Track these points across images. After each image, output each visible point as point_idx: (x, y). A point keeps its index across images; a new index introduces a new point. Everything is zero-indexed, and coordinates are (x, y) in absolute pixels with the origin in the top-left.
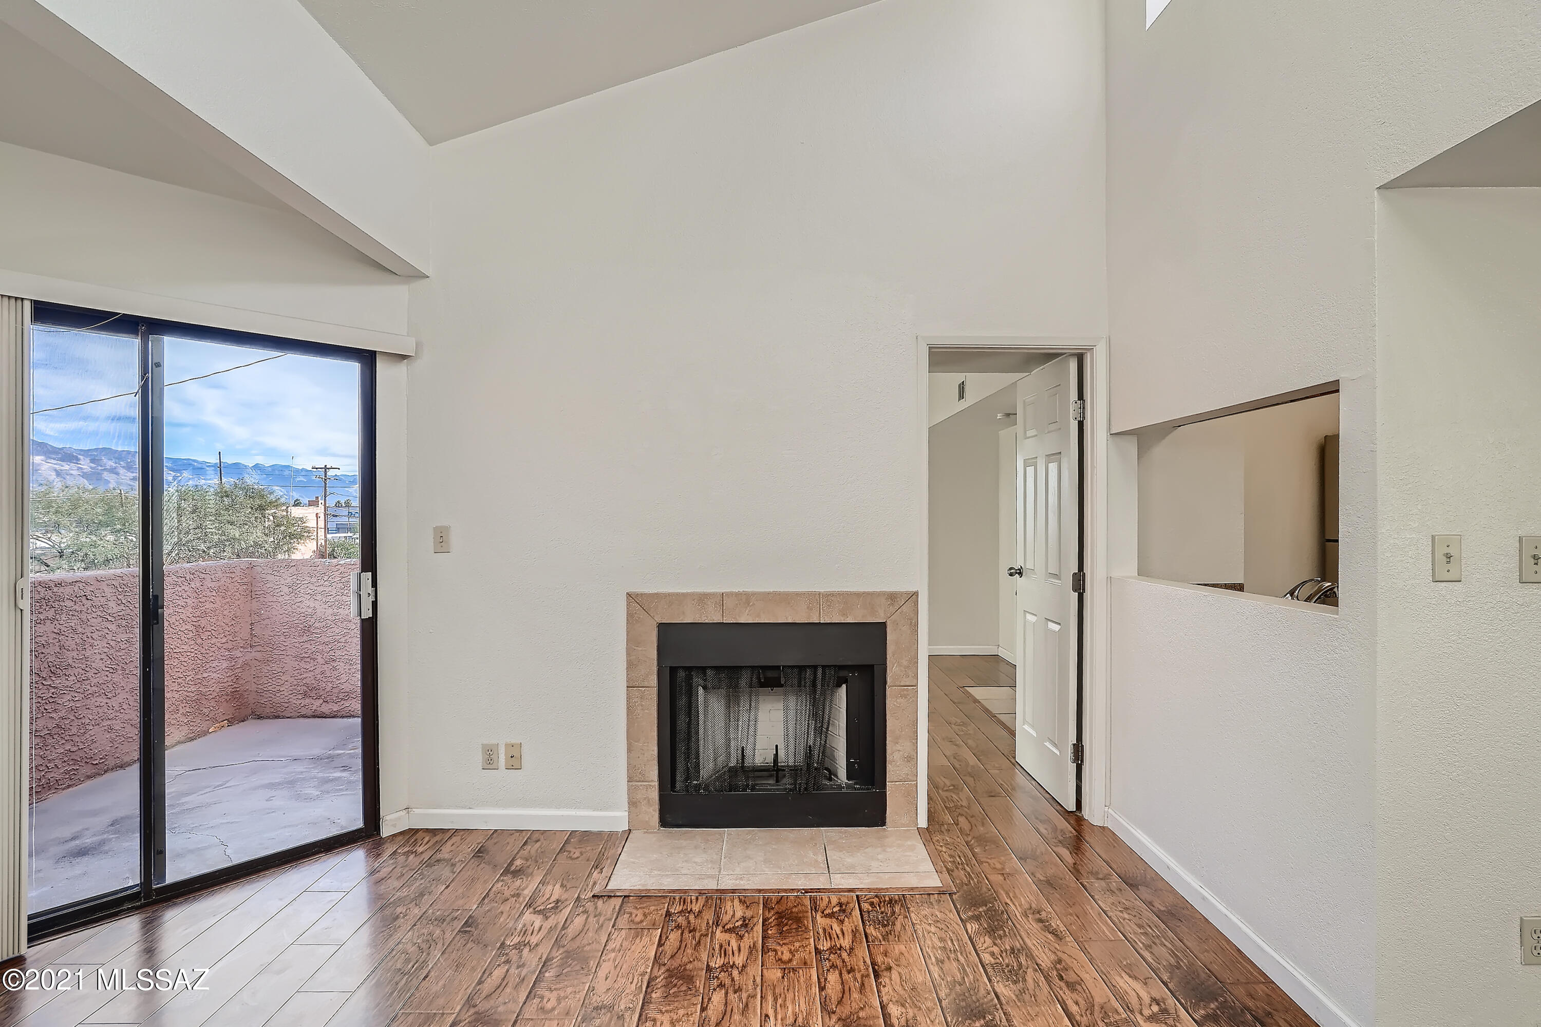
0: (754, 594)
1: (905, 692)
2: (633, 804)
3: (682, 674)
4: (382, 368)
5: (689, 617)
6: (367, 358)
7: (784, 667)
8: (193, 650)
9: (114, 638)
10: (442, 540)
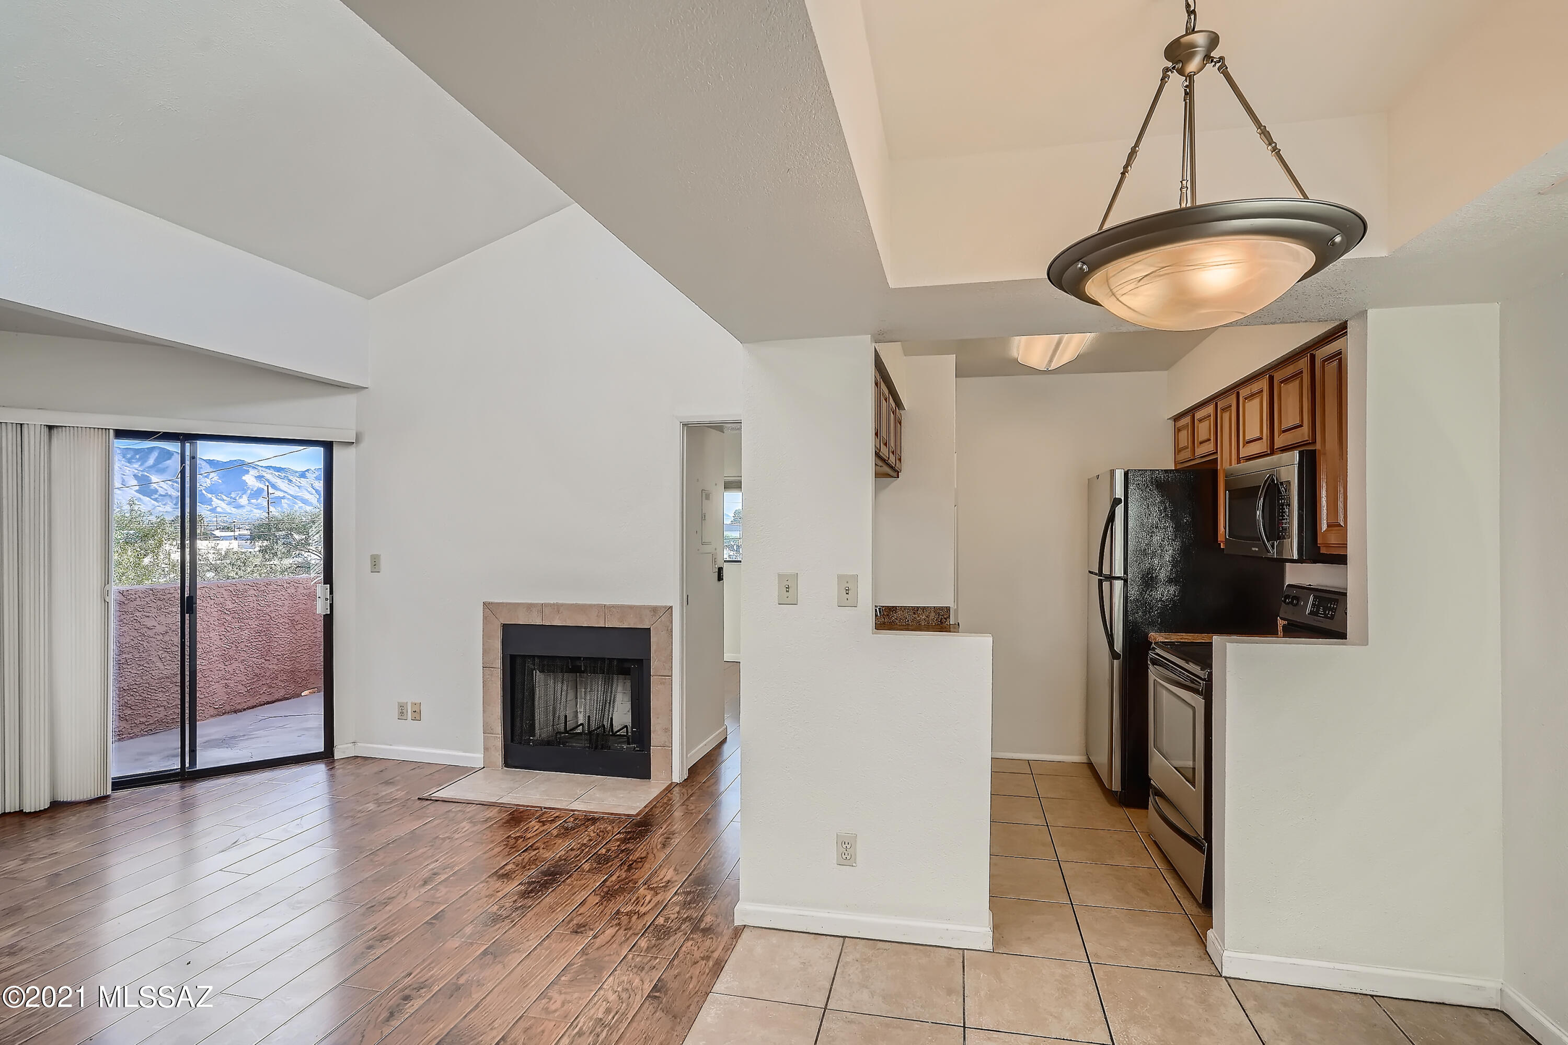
0: (562, 605)
1: (664, 680)
2: (486, 749)
3: (519, 661)
4: (337, 452)
5: (522, 619)
6: (328, 446)
7: (584, 658)
8: (289, 637)
9: (229, 626)
10: (375, 564)
